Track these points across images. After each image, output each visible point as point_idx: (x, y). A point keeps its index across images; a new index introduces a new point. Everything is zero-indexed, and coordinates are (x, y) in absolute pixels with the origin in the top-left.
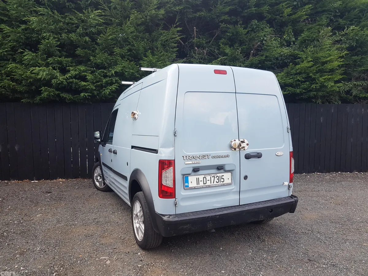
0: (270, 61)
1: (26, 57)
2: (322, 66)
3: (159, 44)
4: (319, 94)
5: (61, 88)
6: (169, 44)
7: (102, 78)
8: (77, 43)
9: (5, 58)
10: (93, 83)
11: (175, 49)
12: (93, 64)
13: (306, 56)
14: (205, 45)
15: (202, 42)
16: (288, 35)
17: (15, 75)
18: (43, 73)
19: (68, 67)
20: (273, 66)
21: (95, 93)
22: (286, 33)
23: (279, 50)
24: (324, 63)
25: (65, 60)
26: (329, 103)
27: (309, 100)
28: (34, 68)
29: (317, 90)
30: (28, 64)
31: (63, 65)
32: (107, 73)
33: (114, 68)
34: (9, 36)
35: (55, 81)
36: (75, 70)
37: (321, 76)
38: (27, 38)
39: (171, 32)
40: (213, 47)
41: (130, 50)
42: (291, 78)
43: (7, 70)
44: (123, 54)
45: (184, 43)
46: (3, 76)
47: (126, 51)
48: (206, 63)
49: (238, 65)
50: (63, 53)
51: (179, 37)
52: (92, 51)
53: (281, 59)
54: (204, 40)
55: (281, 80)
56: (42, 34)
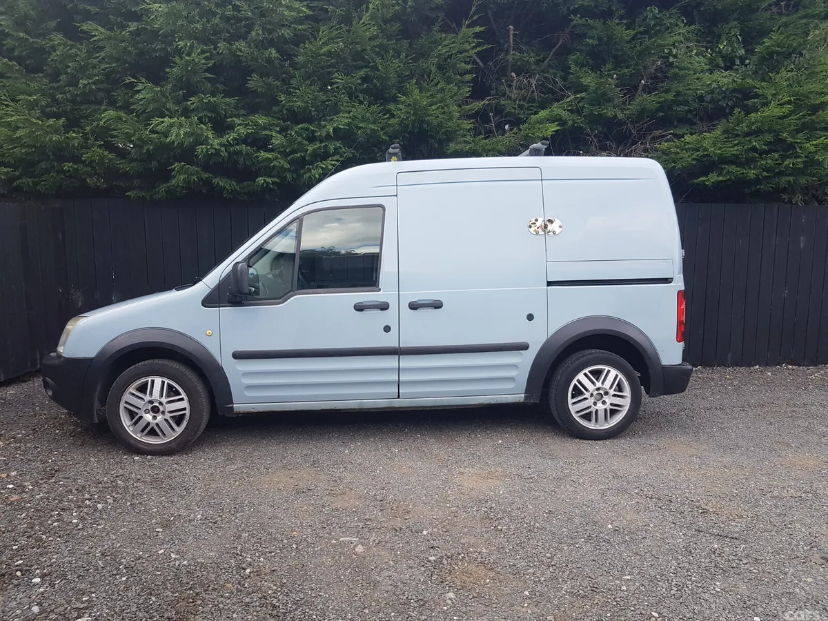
0: (686, 103)
1: (139, 96)
2: (813, 114)
3: (431, 63)
4: (801, 181)
5: (214, 164)
6: (456, 63)
7: (306, 142)
8: (250, 63)
9: (92, 98)
10: (285, 155)
11: (468, 77)
12: (285, 112)
13: (774, 92)
14: (533, 67)
15: (528, 60)
16: (730, 43)
17: (116, 136)
18: (179, 131)
19: (230, 117)
20: (690, 116)
21: (289, 176)
22: (724, 37)
23: (707, 79)
24: (815, 109)
25: (225, 102)
26: (820, 202)
27: (774, 196)
28: (161, 119)
29: (796, 172)
30: (144, 112)
31: (219, 114)
32: (315, 131)
33: (332, 119)
34: (102, 48)
35: (202, 149)
36: (247, 125)
37: (808, 140)
38: (141, 53)
39: (460, 36)
40: (551, 71)
41: (365, 79)
42: (736, 145)
43: (98, 125)
44: (351, 88)
45: (485, 63)
46: (88, 139)
47: (359, 81)
48: (535, 110)
49: (610, 112)
50: (218, 86)
51: (478, 49)
52: (283, 81)
53: (712, 97)
54: (532, 55)
55: (713, 149)
56: (174, 43)
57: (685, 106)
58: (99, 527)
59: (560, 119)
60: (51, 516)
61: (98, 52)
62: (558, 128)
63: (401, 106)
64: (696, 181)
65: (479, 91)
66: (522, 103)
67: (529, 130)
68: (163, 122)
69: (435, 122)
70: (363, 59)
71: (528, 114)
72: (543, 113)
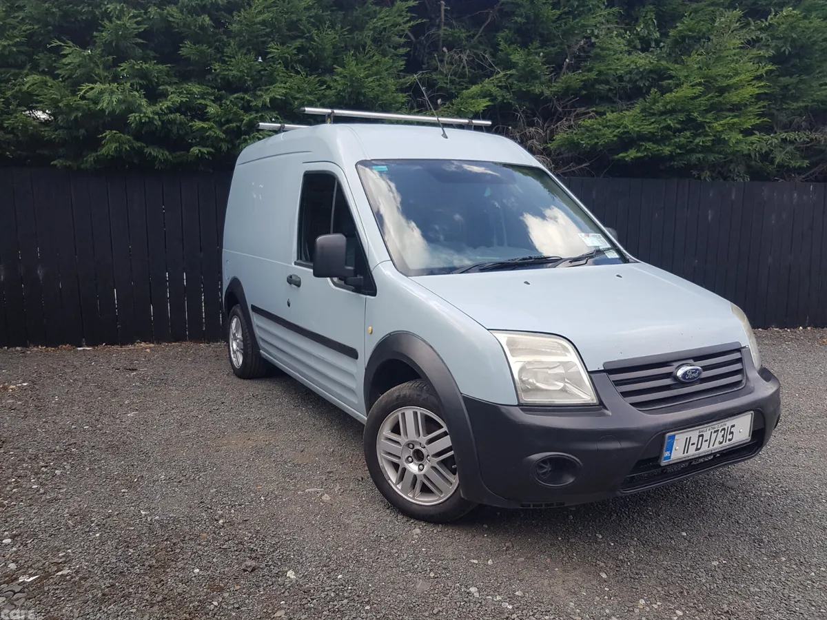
0: (607, 82)
1: (65, 61)
2: (720, 96)
3: (367, 35)
4: (709, 158)
5: (146, 133)
6: (389, 37)
7: (242, 112)
8: (182, 29)
9: (11, 61)
10: (221, 125)
11: (402, 51)
12: (219, 81)
13: (686, 74)
14: (464, 43)
15: (459, 36)
16: (647, 26)
18: (111, 98)
19: (162, 85)
20: (610, 95)
21: (224, 146)
22: (641, 20)
23: (626, 59)
24: (722, 91)
25: (155, 69)
26: (725, 179)
27: (685, 172)
28: (91, 85)
29: (706, 149)
30: (70, 77)
31: (150, 81)
32: (251, 101)
33: (268, 89)
35: (135, 117)
36: (180, 93)
37: (716, 120)
38: (65, 15)
39: (395, 9)
40: (481, 47)
41: (300, 50)
42: (653, 123)
43: (20, 90)
44: (287, 58)
45: (416, 37)
46: (10, 104)
47: (295, 52)
48: (466, 85)
49: (537, 90)
50: (148, 52)
51: (412, 23)
52: (217, 48)
53: (630, 78)
54: (463, 30)
55: (632, 127)
56: (102, 6)
57: (606, 85)
58: (61, 491)
59: (490, 95)
60: (9, 483)
61: (16, 11)
62: (489, 103)
63: (338, 78)
64: (616, 157)
65: (412, 65)
66: (453, 78)
67: (462, 105)
68: (92, 88)
69: (371, 95)
70: (297, 29)
71: (459, 90)
72: (475, 89)
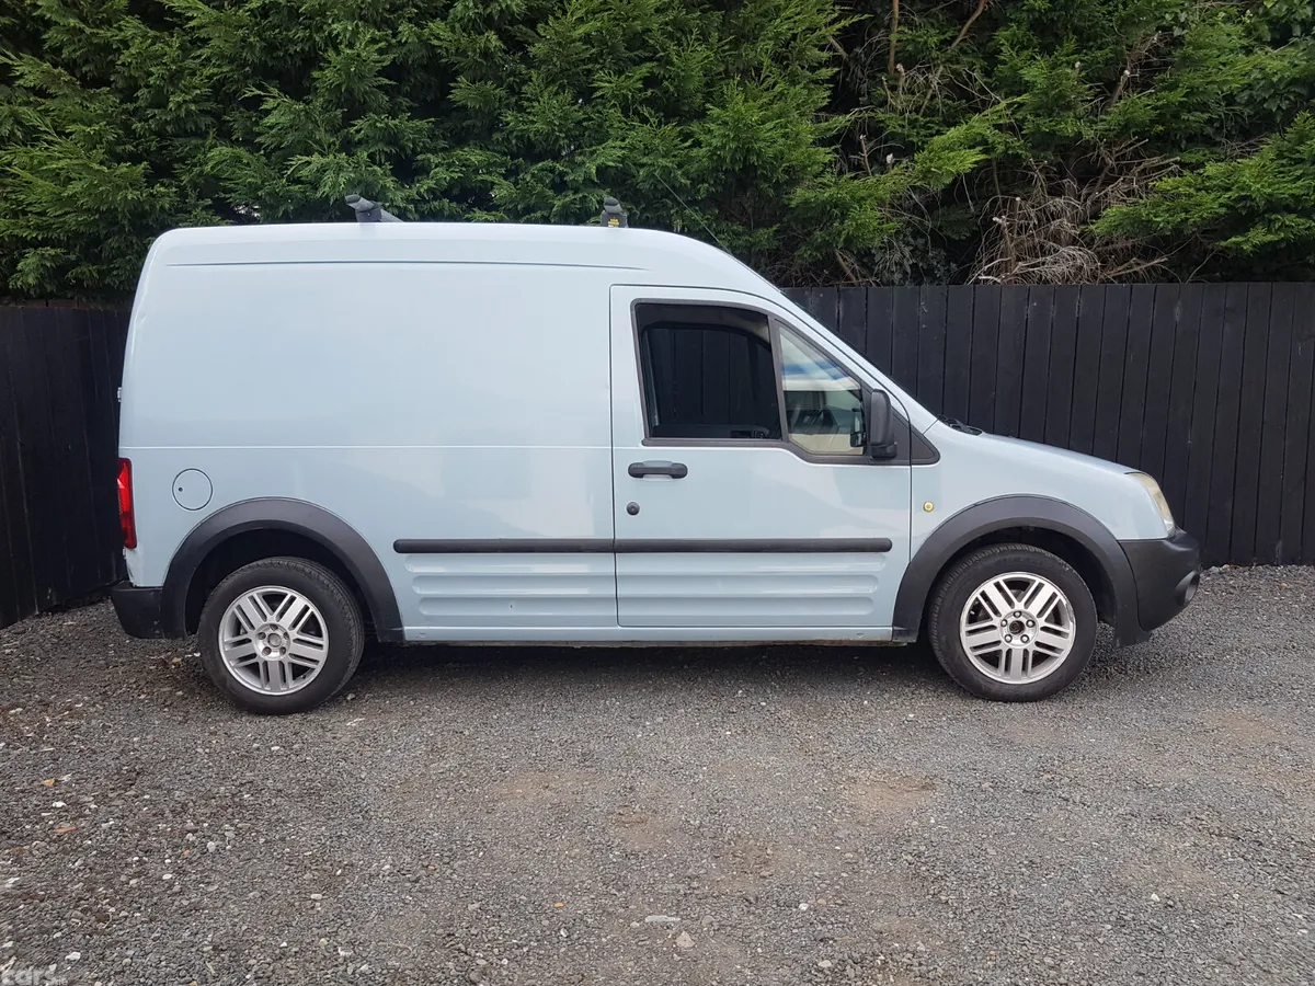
1: (270, 120)
3: (763, 49)
6: (802, 51)
7: (551, 193)
8: (453, 59)
9: (190, 126)
11: (826, 73)
12: (514, 142)
14: (934, 54)
15: (926, 42)
17: (231, 191)
18: (337, 178)
19: (421, 153)
20: (1209, 130)
23: (1242, 63)
25: (412, 128)
28: (306, 158)
30: (278, 148)
31: (403, 148)
32: (566, 174)
33: (592, 153)
34: (205, 41)
36: (450, 165)
38: (271, 47)
39: (812, 1)
40: (965, 59)
41: (650, 81)
42: (1299, 178)
43: (202, 171)
44: (625, 96)
45: (848, 51)
46: (187, 196)
47: (640, 85)
48: (937, 128)
49: (1068, 128)
50: (400, 99)
51: (843, 23)
52: (510, 87)
53: (1251, 96)
54: (932, 31)
55: (1259, 186)
56: (325, 27)
57: (1202, 112)
58: (210, 889)
59: (984, 142)
60: (127, 865)
61: (200, 48)
62: (982, 157)
63: (713, 126)
64: (1223, 243)
65: (842, 99)
66: (914, 116)
67: (931, 161)
68: (309, 163)
69: (771, 152)
70: (644, 44)
71: (925, 136)
72: (953, 133)
